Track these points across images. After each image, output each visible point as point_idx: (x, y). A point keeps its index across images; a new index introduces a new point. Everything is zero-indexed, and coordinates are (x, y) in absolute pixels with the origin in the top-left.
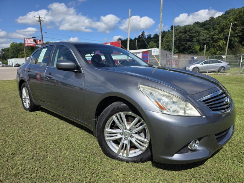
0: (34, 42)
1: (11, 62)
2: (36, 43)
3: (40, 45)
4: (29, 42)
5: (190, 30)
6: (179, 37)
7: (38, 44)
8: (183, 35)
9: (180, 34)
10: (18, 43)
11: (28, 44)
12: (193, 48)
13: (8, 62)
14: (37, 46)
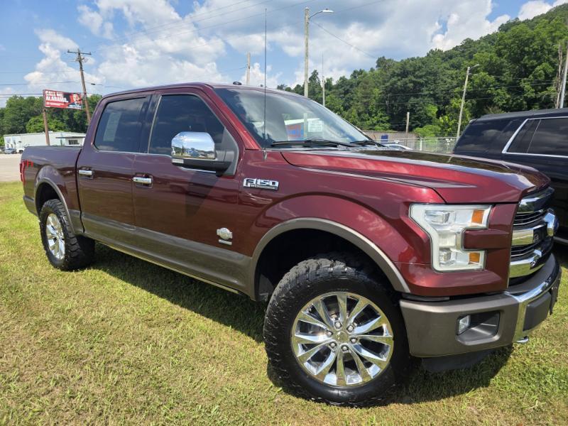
0: (65, 99)
1: (12, 142)
2: (70, 102)
3: (78, 106)
4: (54, 99)
5: (415, 71)
6: (391, 85)
7: (73, 104)
8: (399, 80)
9: (394, 79)
10: (25, 98)
11: (52, 104)
12: (421, 110)
13: (6, 142)
14: (71, 107)
